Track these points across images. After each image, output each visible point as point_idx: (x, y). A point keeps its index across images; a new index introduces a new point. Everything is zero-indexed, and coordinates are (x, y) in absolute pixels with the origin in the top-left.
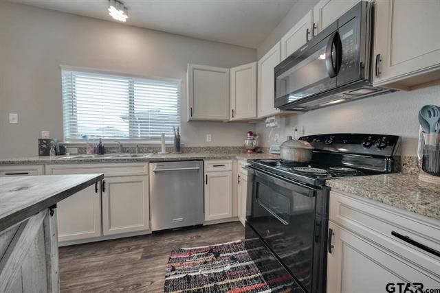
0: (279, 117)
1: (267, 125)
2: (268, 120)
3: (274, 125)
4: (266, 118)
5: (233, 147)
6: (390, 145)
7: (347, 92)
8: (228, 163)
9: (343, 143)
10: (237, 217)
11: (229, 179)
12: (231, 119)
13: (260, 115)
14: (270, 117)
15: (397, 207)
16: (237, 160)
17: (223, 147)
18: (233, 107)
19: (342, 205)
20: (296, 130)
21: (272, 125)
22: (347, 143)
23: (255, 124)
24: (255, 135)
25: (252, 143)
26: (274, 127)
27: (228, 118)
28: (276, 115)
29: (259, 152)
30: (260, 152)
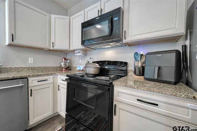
0: (82, 51)
1: (76, 54)
2: (76, 52)
3: (80, 55)
4: (75, 50)
5: (52, 67)
6: (125, 66)
7: (114, 43)
8: (50, 78)
9: (111, 65)
10: (57, 112)
11: (51, 89)
12: (52, 48)
13: (72, 48)
14: (78, 50)
15: (139, 89)
16: (57, 75)
17: (44, 67)
18: (52, 41)
19: (119, 92)
20: (91, 58)
21: (79, 54)
22: (112, 65)
23: (67, 53)
24: (67, 60)
25: (66, 65)
26: (79, 56)
27: (49, 48)
28: (81, 49)
29: (69, 70)
30: (71, 70)
